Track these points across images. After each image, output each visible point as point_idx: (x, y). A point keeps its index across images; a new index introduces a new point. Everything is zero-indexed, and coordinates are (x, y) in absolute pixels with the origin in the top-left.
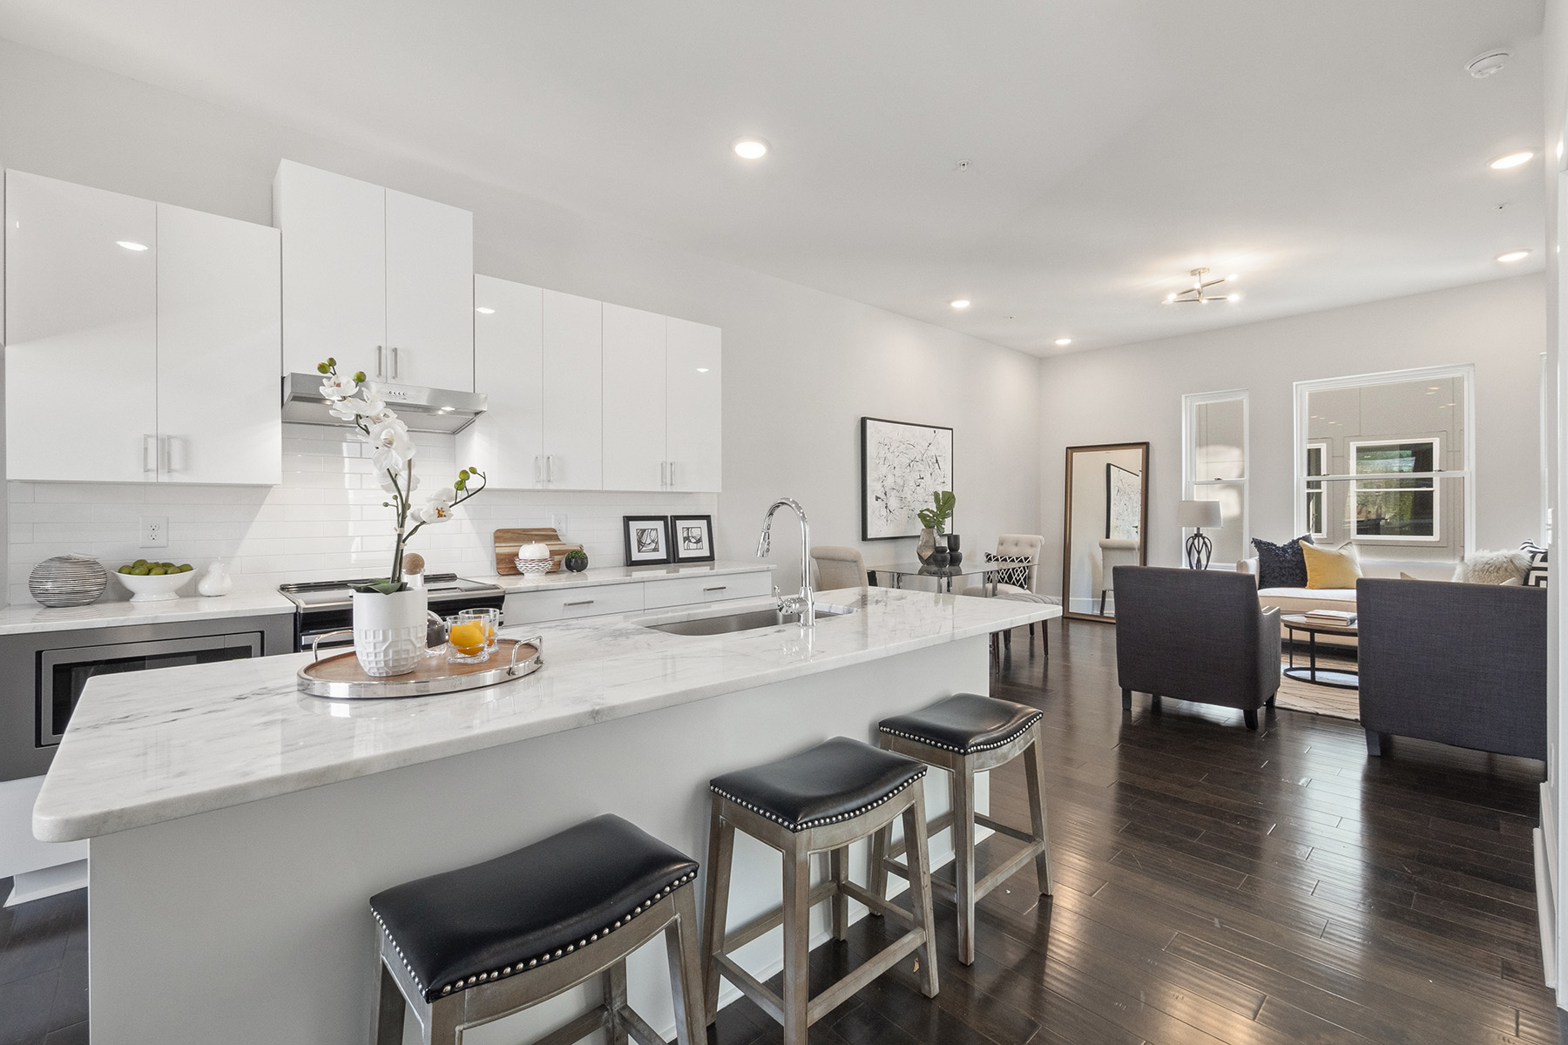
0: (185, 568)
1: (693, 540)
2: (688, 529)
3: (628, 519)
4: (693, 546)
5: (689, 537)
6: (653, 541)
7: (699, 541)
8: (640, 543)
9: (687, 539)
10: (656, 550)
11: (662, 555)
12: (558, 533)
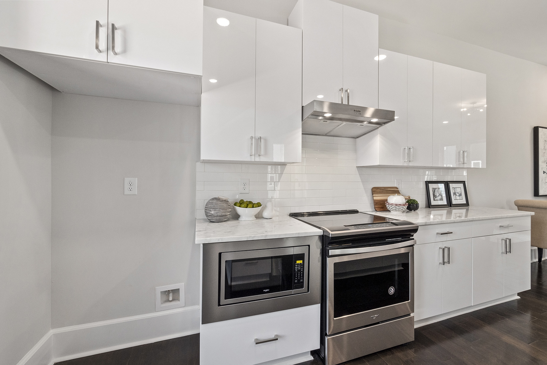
0: (259, 205)
1: (458, 195)
2: (455, 188)
3: (428, 183)
4: (458, 198)
5: (456, 192)
6: (440, 195)
8: (434, 195)
10: (441, 199)
11: (445, 202)
12: (399, 189)
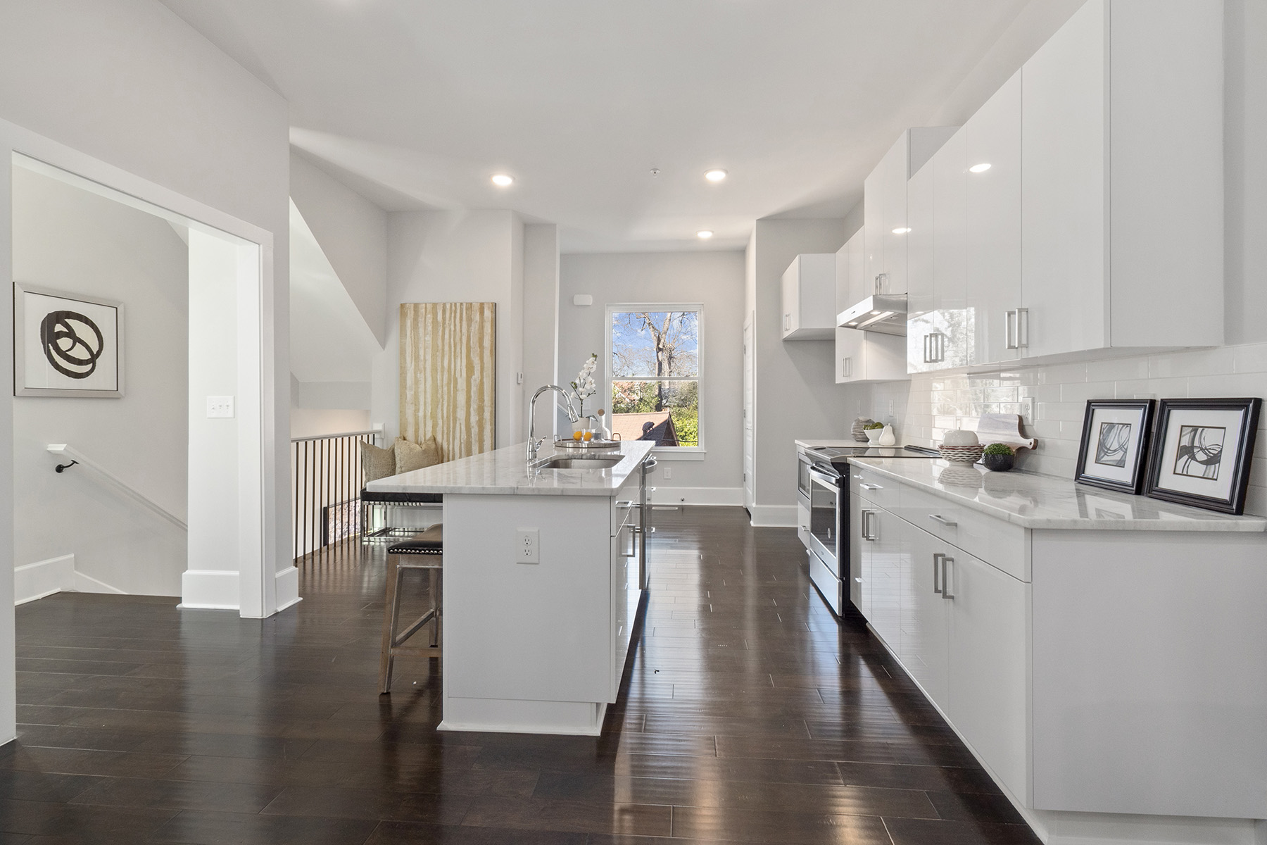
1: (1201, 456)
2: (1195, 429)
3: (1091, 406)
4: (1195, 469)
5: (1192, 447)
6: (1121, 446)
7: (1213, 460)
8: (1102, 445)
9: (1186, 451)
10: (1121, 464)
11: (1129, 474)
12: (1024, 422)
